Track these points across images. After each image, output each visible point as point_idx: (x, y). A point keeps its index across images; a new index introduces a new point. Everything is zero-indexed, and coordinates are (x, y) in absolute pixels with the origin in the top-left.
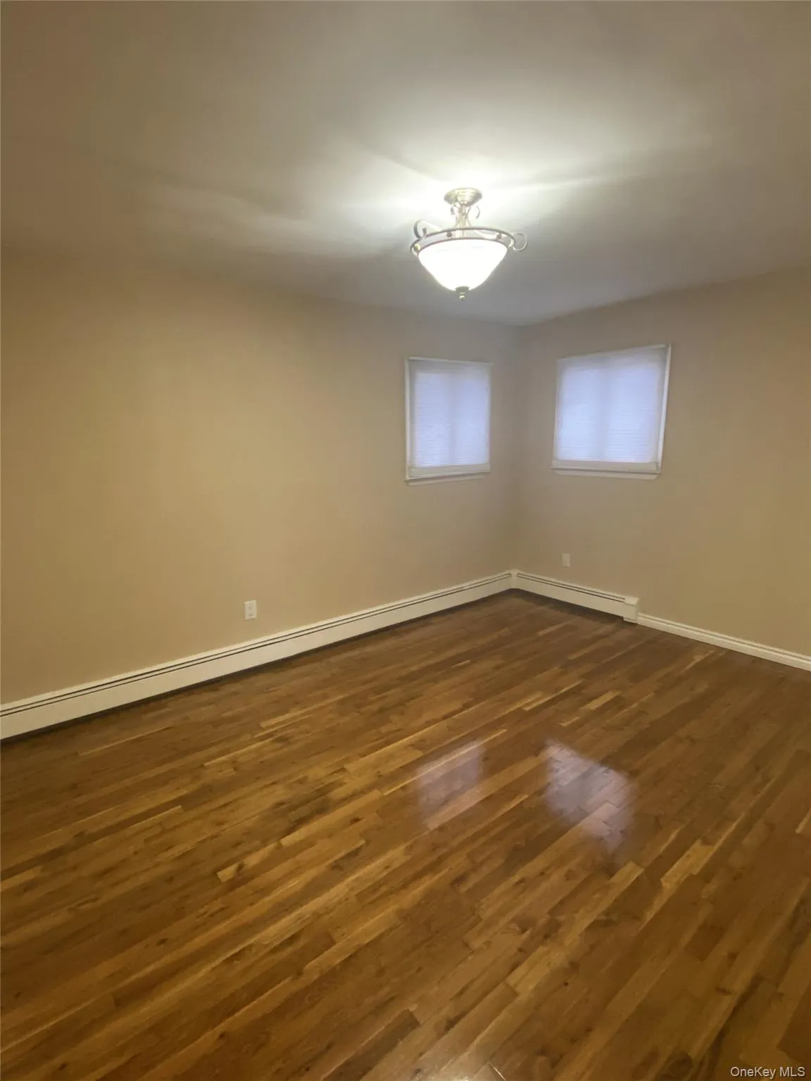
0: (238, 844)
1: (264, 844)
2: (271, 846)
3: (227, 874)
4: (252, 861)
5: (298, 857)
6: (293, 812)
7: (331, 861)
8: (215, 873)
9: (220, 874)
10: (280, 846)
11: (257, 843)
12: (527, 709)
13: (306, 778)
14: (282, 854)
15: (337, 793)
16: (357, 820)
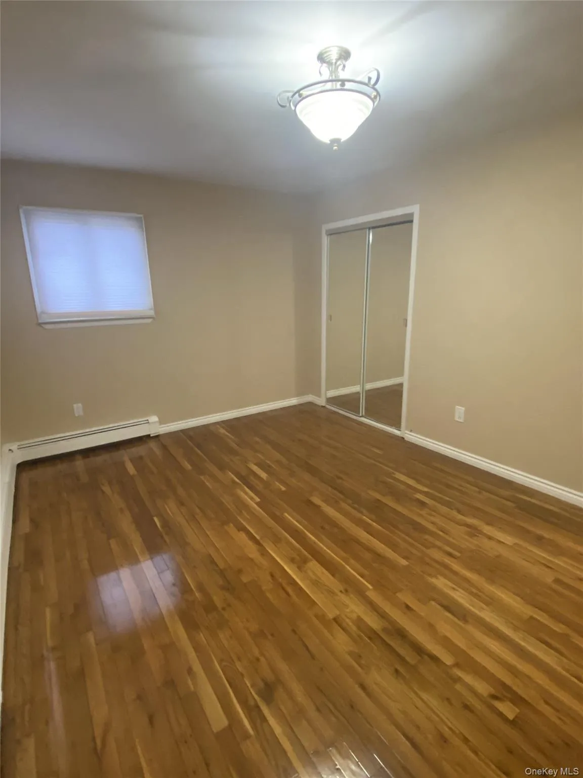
0: (466, 707)
1: (458, 680)
2: (459, 673)
3: (508, 710)
4: (483, 688)
5: (464, 648)
6: (408, 659)
7: (461, 623)
8: (513, 723)
9: (511, 717)
10: (457, 665)
11: (458, 687)
12: (258, 500)
13: (351, 653)
14: (466, 662)
15: (373, 622)
16: (408, 607)
